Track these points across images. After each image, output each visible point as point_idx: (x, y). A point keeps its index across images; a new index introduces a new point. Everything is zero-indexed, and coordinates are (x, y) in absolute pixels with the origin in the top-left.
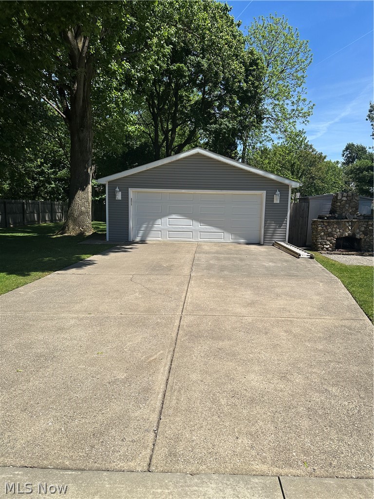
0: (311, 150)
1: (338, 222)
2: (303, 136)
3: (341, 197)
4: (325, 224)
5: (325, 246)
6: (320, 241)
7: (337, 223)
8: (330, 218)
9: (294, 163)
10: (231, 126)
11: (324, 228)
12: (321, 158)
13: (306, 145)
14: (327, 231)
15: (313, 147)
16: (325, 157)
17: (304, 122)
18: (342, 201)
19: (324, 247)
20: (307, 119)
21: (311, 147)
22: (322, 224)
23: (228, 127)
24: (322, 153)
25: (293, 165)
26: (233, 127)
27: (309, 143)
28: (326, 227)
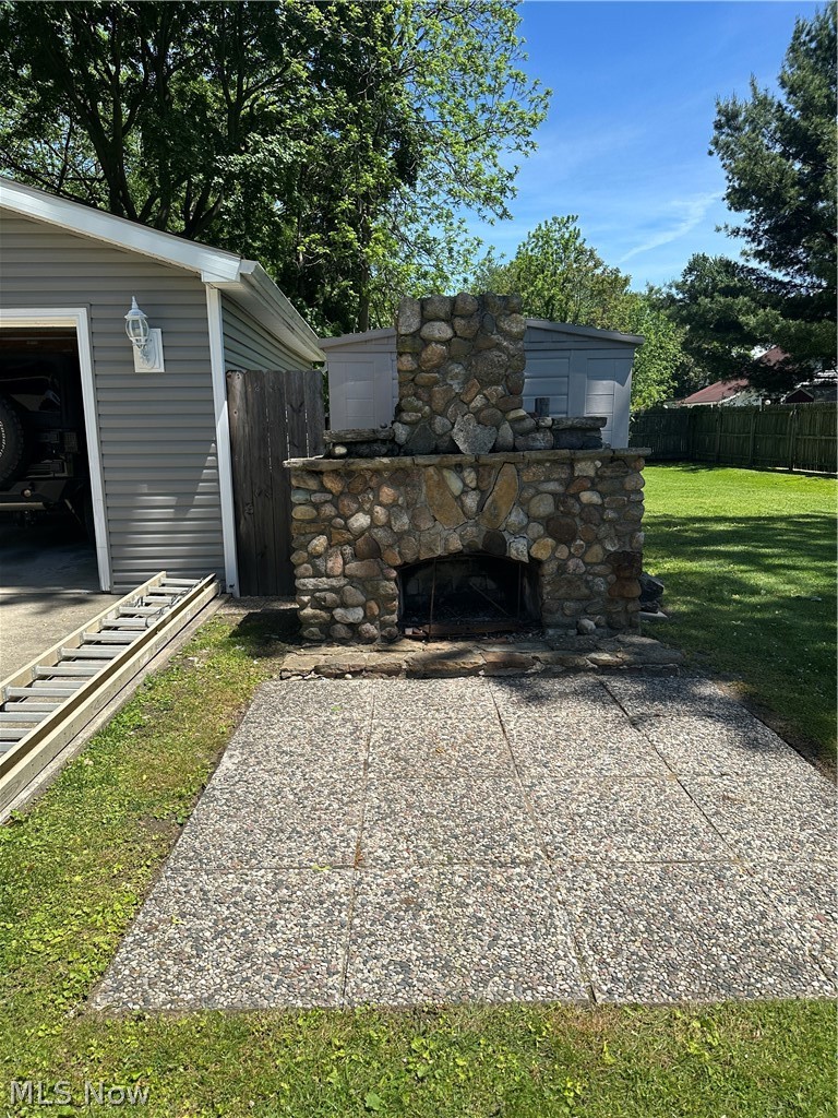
0: (591, 264)
1: (404, 470)
2: (571, 229)
3: (415, 323)
4: (329, 483)
5: (339, 612)
6: (310, 583)
7: (400, 478)
8: (364, 449)
9: (552, 298)
10: (287, 158)
11: (328, 510)
12: (616, 283)
13: (581, 252)
14: (346, 528)
15: (597, 254)
16: (626, 281)
17: (519, 147)
18: (426, 342)
19: (333, 621)
20: (529, 139)
21: (592, 256)
22: (312, 484)
23: (280, 160)
24: (617, 270)
25: (549, 303)
26: (295, 161)
27: (587, 246)
28: (335, 502)
